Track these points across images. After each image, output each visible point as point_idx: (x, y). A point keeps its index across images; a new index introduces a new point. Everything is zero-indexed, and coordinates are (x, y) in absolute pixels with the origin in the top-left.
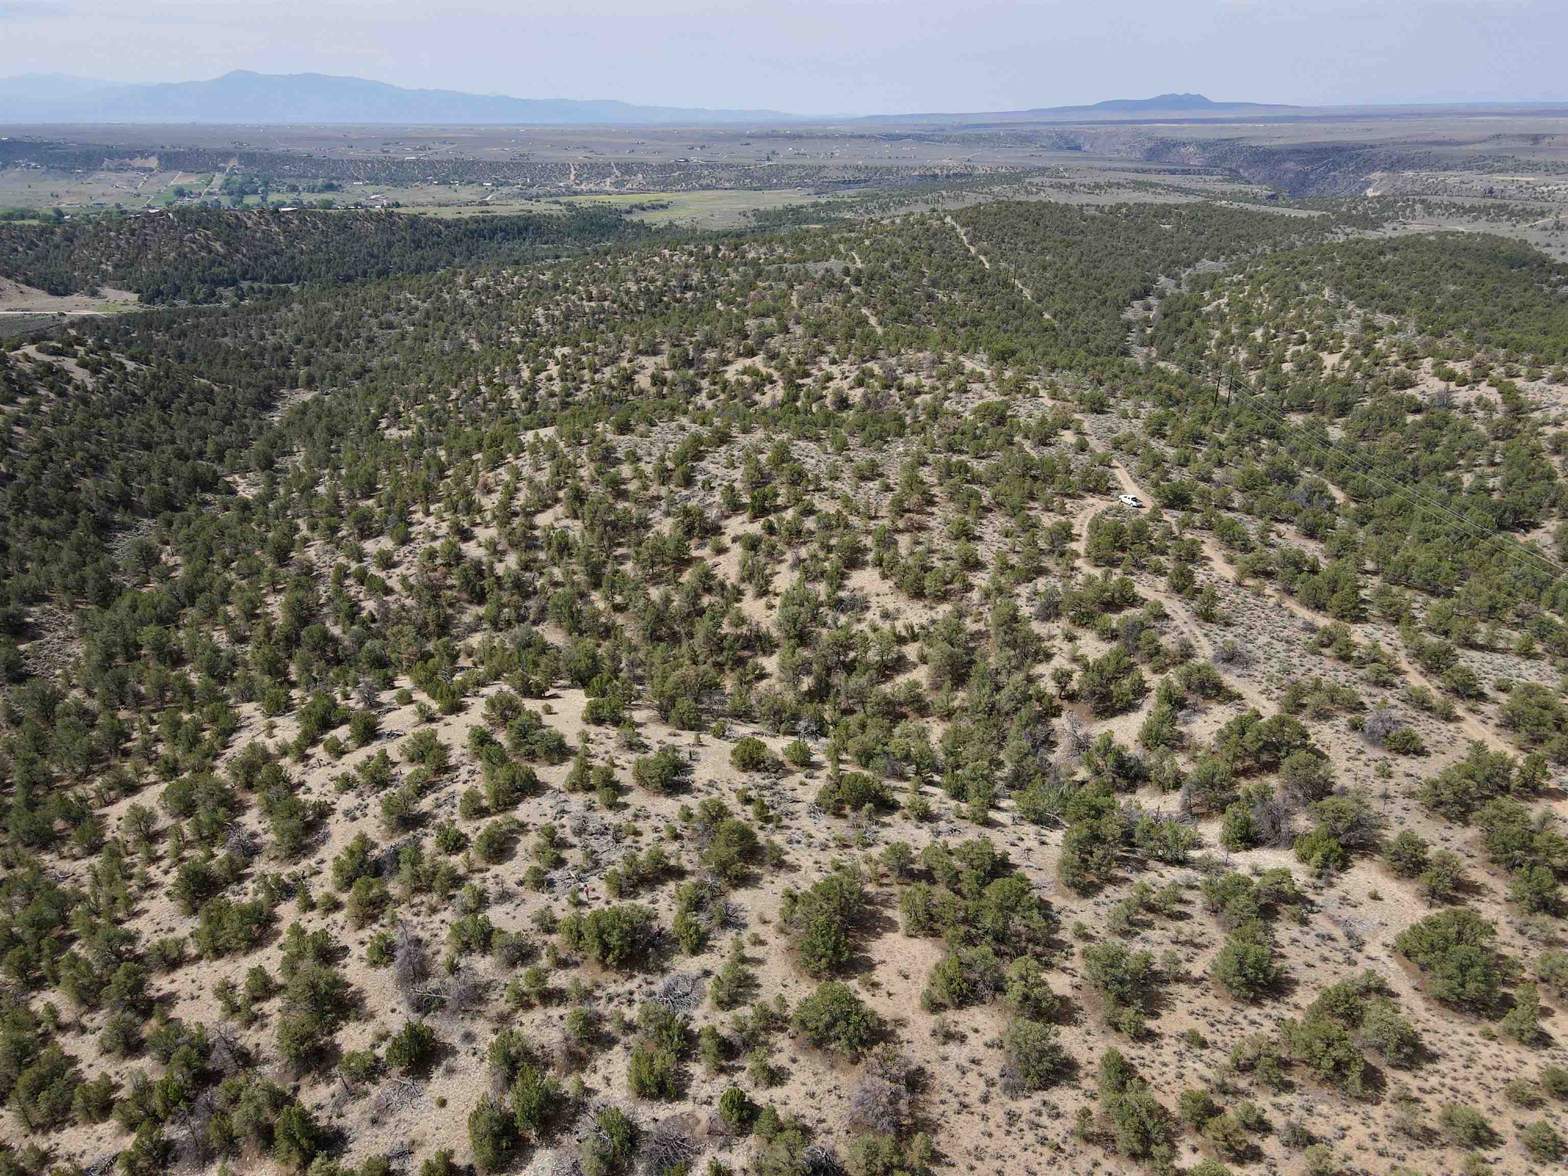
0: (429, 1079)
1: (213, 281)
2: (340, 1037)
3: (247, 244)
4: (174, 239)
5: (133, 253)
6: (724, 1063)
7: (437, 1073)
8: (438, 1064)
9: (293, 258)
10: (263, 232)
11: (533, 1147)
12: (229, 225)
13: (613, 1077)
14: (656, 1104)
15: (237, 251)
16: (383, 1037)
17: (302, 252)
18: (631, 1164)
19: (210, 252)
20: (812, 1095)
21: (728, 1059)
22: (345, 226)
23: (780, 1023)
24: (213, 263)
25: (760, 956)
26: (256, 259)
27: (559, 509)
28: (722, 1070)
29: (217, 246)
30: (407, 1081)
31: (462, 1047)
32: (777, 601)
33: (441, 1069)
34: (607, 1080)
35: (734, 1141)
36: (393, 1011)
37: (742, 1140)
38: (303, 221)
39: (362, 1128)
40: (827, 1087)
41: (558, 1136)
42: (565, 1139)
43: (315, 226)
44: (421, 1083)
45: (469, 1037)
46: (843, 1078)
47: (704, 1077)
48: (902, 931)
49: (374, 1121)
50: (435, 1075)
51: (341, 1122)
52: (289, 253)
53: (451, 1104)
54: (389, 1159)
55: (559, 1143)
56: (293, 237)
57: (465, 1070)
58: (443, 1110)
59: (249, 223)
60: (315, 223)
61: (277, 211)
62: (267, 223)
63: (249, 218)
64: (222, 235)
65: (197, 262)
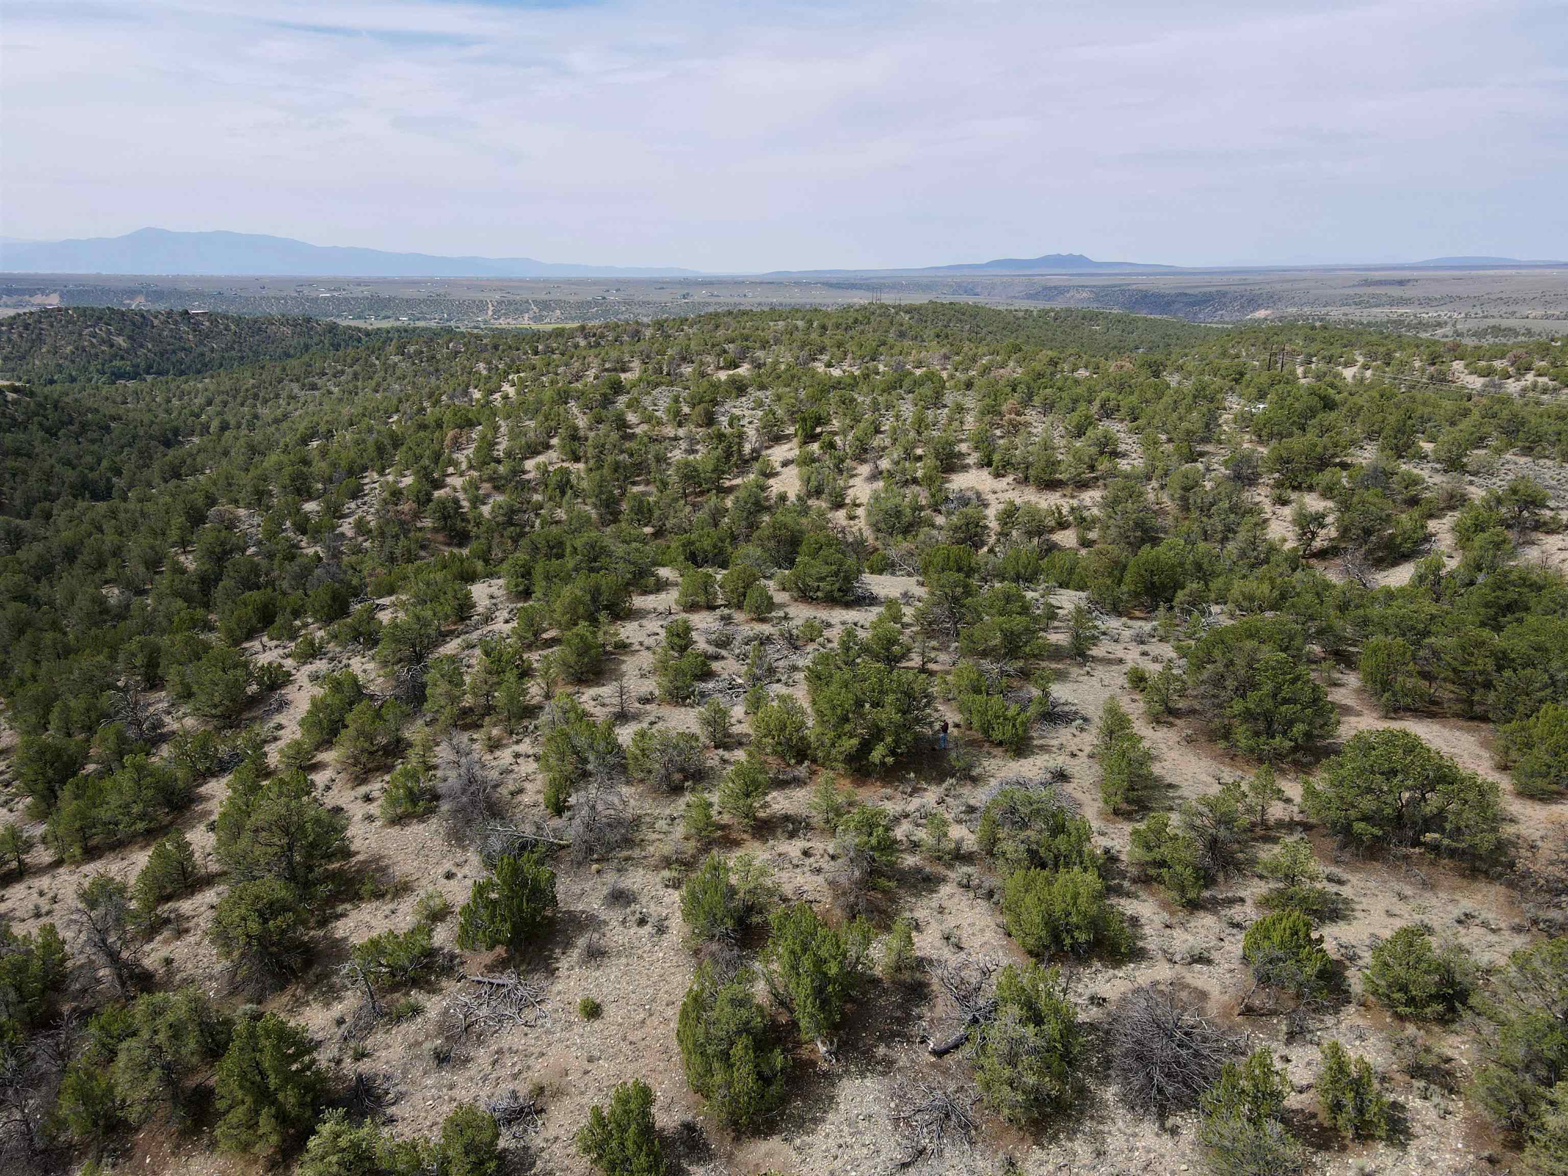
0: (552, 972)
1: (113, 373)
2: (341, 929)
3: (153, 340)
4: (72, 333)
5: (25, 346)
7: (568, 960)
8: (568, 945)
9: (202, 355)
10: (171, 330)
11: (831, 1077)
12: (134, 324)
13: (964, 935)
14: (1086, 972)
15: (142, 346)
16: (438, 915)
17: (212, 350)
19: (112, 346)
22: (260, 329)
24: (114, 356)
26: (162, 355)
27: (552, 454)
29: (120, 341)
30: (508, 979)
31: (613, 916)
32: (858, 512)
33: (575, 954)
34: (953, 941)
36: (449, 876)
38: (214, 322)
39: (416, 1072)
41: (881, 1050)
42: (902, 1055)
43: (227, 328)
44: (537, 980)
45: (620, 898)
49: (442, 1059)
50: (563, 964)
51: (365, 1066)
52: (199, 350)
53: (611, 1012)
54: (489, 1127)
55: (889, 1064)
56: (204, 336)
57: (627, 951)
58: (597, 1025)
59: (156, 322)
60: (228, 325)
61: (187, 312)
62: (176, 323)
63: (156, 317)
64: (127, 331)
65: (97, 355)
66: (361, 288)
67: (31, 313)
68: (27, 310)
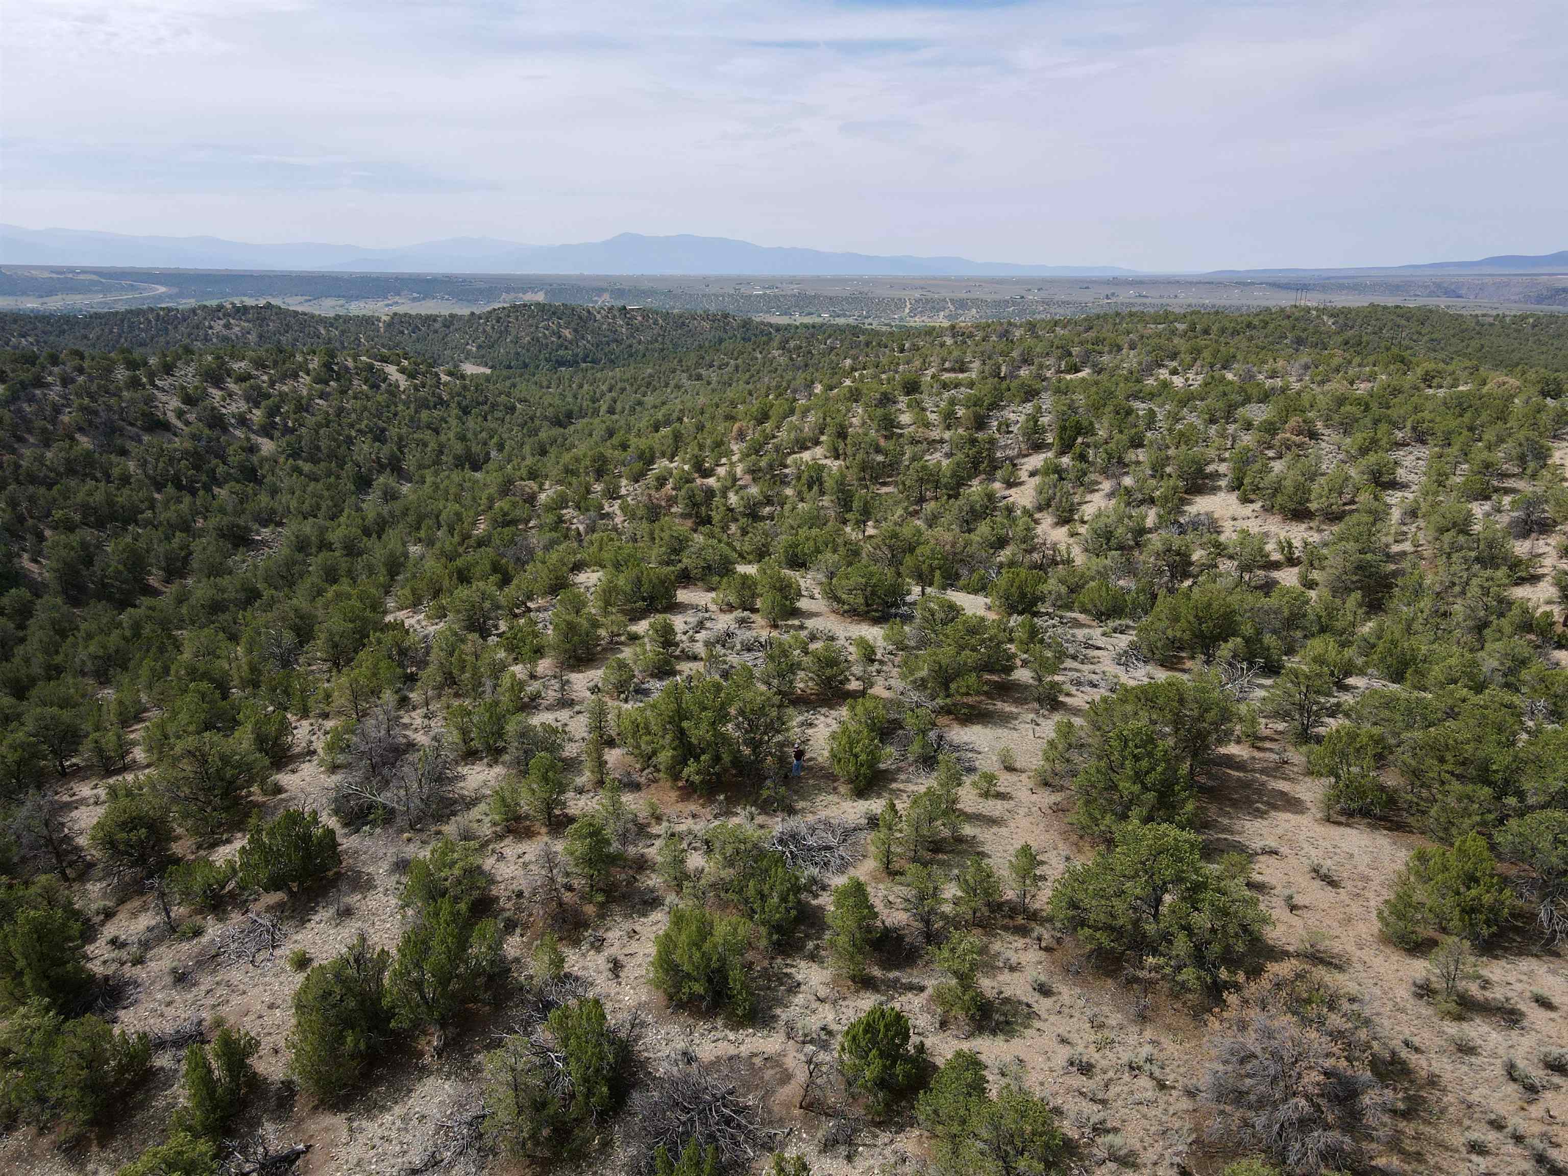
1: (557, 361)
3: (592, 332)
4: (531, 326)
5: (495, 336)
6: (876, 972)
7: (323, 915)
8: (332, 901)
9: (631, 346)
10: (609, 324)
11: (424, 1072)
12: (580, 318)
13: (630, 964)
14: (702, 1026)
15: (583, 338)
17: (640, 342)
18: (607, 1144)
19: (560, 337)
20: (1086, 1069)
21: (887, 965)
22: (683, 324)
23: (1020, 920)
24: (560, 346)
25: (996, 814)
26: (598, 346)
27: (819, 451)
28: (866, 983)
29: (567, 333)
30: (269, 921)
31: (383, 880)
32: (1083, 530)
33: (332, 910)
34: (616, 967)
35: (864, 1136)
37: (884, 1137)
38: (645, 317)
40: (1125, 1057)
41: (478, 1057)
43: (656, 323)
44: (288, 927)
45: (404, 867)
46: (1170, 1047)
47: (823, 992)
48: (1316, 812)
49: (180, 978)
50: (316, 917)
51: (133, 972)
52: (629, 342)
54: (161, 1044)
55: (475, 1070)
56: (635, 330)
57: (368, 915)
59: (598, 317)
60: (656, 320)
61: (625, 308)
62: (614, 317)
63: (599, 313)
64: (573, 325)
65: (547, 345)
66: (792, 287)
67: (504, 308)
68: (500, 305)
